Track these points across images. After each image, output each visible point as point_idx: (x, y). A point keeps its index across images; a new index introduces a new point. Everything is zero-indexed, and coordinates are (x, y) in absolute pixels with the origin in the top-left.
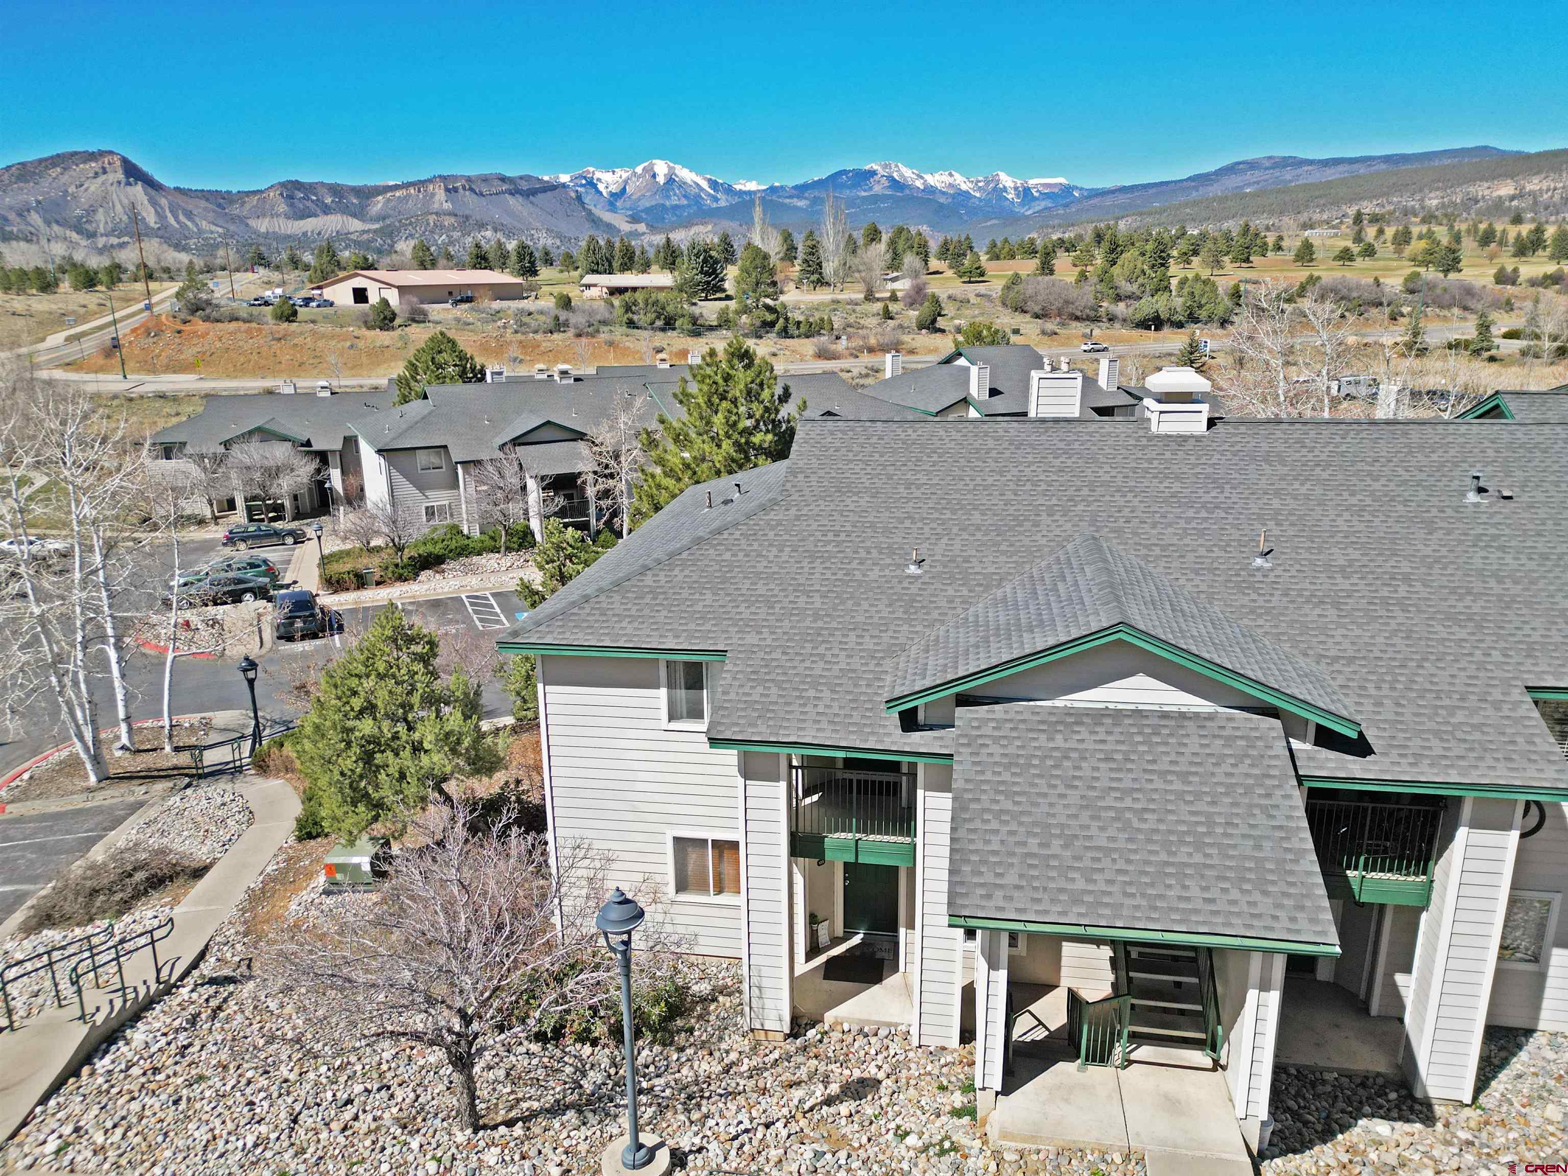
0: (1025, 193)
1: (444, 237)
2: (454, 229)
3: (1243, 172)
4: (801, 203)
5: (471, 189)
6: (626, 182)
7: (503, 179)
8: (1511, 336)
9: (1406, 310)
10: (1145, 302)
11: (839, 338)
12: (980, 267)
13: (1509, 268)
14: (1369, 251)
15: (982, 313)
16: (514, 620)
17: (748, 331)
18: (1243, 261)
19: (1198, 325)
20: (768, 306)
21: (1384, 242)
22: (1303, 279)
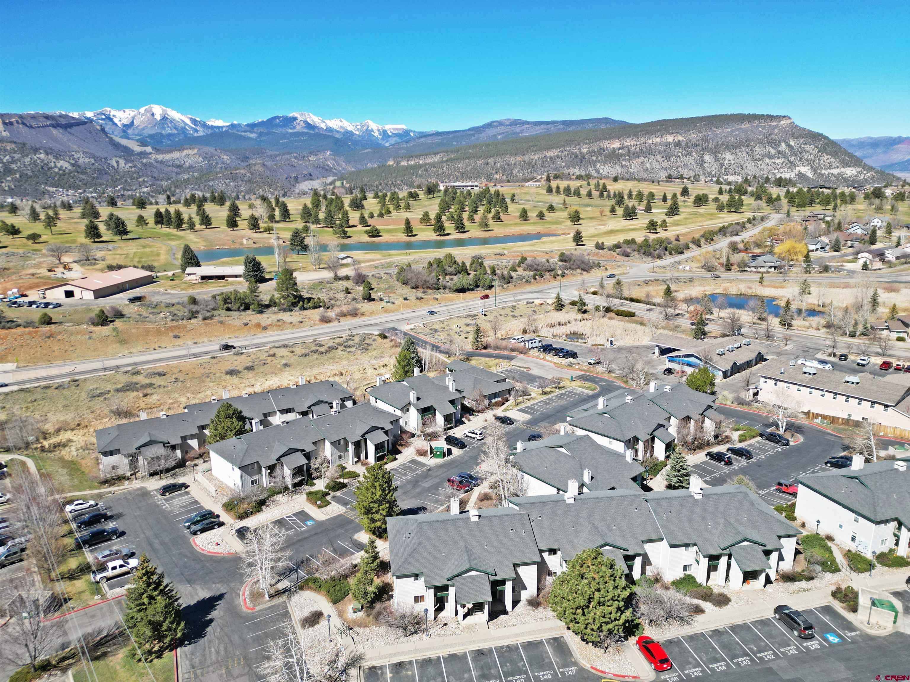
0: (384, 133)
1: (8, 157)
2: (15, 152)
3: (496, 127)
4: (253, 136)
5: (23, 124)
6: (134, 118)
7: (47, 117)
8: (595, 293)
9: (559, 272)
10: (458, 280)
11: (328, 308)
12: (377, 230)
13: (600, 242)
14: (551, 208)
15: (389, 287)
16: (307, 526)
17: (285, 307)
18: (497, 218)
19: (479, 289)
20: (294, 295)
21: (560, 192)
22: (520, 258)
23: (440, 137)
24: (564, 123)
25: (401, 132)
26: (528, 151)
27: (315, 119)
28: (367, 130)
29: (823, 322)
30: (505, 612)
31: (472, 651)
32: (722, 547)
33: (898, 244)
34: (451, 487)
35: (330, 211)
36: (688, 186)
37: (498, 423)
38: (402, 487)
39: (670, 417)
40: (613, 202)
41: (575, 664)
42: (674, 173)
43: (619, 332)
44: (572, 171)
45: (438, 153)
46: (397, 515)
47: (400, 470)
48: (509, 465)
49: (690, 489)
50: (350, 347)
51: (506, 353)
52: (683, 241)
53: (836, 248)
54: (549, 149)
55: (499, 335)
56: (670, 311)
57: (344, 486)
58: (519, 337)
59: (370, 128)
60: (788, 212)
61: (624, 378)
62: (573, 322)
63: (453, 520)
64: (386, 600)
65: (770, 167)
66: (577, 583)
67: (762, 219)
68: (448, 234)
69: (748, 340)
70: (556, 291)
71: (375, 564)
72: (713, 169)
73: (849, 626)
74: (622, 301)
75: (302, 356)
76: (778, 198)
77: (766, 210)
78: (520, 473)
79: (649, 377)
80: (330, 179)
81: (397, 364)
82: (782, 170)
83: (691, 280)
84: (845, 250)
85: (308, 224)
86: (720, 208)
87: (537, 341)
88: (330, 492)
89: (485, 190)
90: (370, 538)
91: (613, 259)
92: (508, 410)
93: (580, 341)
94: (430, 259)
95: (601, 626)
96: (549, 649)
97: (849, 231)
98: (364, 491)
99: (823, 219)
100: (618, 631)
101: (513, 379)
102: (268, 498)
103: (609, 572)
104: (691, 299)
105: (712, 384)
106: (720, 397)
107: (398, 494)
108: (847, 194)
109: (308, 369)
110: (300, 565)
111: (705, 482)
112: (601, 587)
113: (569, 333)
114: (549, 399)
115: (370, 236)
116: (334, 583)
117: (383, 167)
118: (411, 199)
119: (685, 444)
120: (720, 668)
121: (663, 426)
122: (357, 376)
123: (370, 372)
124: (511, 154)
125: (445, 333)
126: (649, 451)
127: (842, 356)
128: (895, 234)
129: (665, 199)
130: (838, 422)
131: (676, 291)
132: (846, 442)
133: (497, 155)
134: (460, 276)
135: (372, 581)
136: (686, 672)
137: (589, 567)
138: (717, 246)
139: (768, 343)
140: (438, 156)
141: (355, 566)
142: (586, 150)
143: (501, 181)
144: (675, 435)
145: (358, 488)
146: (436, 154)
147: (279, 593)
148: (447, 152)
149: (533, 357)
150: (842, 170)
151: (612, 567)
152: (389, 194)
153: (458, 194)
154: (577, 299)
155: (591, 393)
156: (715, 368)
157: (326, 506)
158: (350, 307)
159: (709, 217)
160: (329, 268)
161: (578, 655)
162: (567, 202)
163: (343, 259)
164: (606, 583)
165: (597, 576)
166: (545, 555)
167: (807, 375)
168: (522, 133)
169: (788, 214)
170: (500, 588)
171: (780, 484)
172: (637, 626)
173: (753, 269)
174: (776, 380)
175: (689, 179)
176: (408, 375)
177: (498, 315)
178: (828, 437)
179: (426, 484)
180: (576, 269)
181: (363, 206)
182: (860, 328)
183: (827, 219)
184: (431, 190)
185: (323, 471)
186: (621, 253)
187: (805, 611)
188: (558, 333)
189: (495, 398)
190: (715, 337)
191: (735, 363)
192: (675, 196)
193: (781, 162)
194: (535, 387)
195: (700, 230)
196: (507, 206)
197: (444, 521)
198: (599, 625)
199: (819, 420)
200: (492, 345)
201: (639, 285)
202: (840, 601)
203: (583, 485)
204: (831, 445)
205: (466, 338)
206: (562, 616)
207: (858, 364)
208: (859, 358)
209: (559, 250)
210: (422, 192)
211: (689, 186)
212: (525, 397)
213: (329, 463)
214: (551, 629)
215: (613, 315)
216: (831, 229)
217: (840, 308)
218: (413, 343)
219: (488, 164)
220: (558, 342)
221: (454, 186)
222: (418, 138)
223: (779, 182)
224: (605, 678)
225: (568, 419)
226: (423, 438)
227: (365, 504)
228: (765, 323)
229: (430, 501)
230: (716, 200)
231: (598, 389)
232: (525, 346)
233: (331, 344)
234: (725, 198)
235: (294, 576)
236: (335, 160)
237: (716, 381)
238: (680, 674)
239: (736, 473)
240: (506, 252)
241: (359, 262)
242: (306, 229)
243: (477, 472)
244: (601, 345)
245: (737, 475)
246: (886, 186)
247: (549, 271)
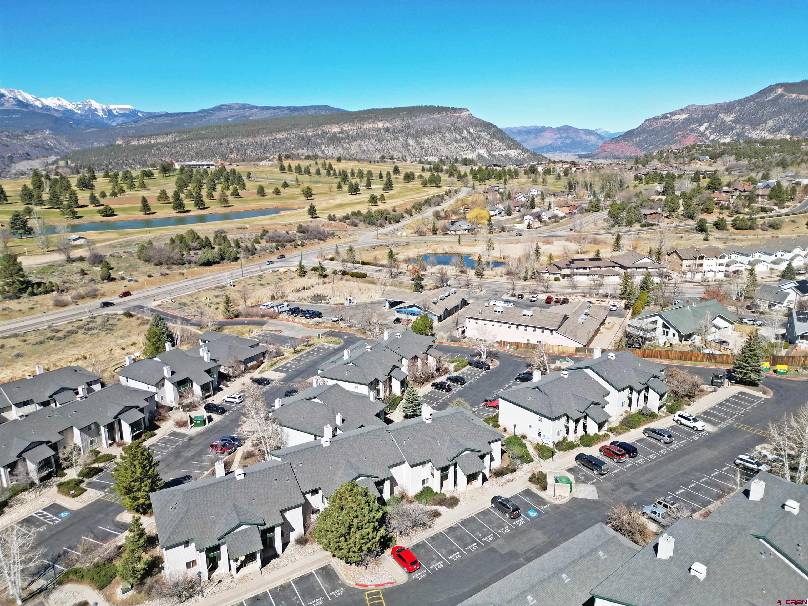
0: (109, 112)
3: (226, 110)
8: (332, 259)
9: (299, 242)
10: (202, 255)
11: (63, 291)
12: (110, 209)
13: (332, 215)
14: (286, 185)
15: (130, 265)
16: (61, 518)
17: (10, 294)
18: (236, 195)
19: (225, 261)
20: (20, 281)
21: (292, 171)
22: (262, 231)
23: (170, 118)
24: (289, 108)
25: (128, 112)
26: (258, 133)
27: (27, 97)
28: (90, 109)
29: (504, 271)
30: (277, 556)
31: (248, 599)
32: (450, 459)
33: (549, 208)
34: (214, 452)
35: (55, 192)
36: (398, 165)
37: (256, 385)
38: (163, 460)
39: (402, 359)
40: (339, 180)
41: (343, 585)
42: (386, 155)
43: (356, 291)
44: (300, 152)
45: (170, 133)
46: (161, 488)
47: (160, 444)
48: (269, 422)
49: (422, 416)
50: (92, 329)
51: (257, 319)
52: (399, 211)
53: (509, 213)
54: (279, 131)
55: (249, 303)
56: (394, 270)
57: (100, 470)
58: (269, 303)
59: (93, 108)
60: (474, 185)
61: (363, 330)
62: (316, 286)
63: (219, 482)
64: (157, 573)
65: (458, 150)
66: (338, 515)
67: (456, 192)
68: (189, 211)
69: (454, 289)
70: (298, 259)
71: (142, 540)
72: (416, 151)
73: (542, 501)
74: (355, 265)
75: (37, 344)
76: (465, 175)
77: (458, 184)
78: (280, 427)
79: (383, 327)
80: (52, 159)
81: (147, 342)
82: (466, 152)
83: (408, 244)
84: (515, 214)
85: (30, 206)
86: (424, 184)
87: (285, 305)
88: (84, 479)
89: (221, 169)
90: (134, 517)
91: (345, 229)
92: (263, 371)
93: (323, 302)
94: (172, 236)
95: (361, 547)
96: (318, 578)
97: (516, 199)
98: (123, 472)
99: (498, 191)
100: (376, 547)
101: (266, 342)
102: (10, 498)
103: (364, 499)
104: (409, 260)
105: (431, 327)
106: (438, 337)
107: (160, 469)
108: (513, 170)
109: (46, 357)
110: (56, 560)
111: (433, 408)
112: (359, 513)
113: (313, 295)
114: (301, 356)
115: (103, 216)
116: (98, 570)
117: (112, 147)
118: (145, 178)
119: (415, 379)
120: (456, 557)
121: (397, 367)
122: (103, 358)
123: (117, 352)
124: (243, 136)
125: (195, 306)
126: (388, 390)
127: (519, 295)
128: (547, 200)
129: (381, 176)
130: (521, 347)
131: (397, 254)
132: (528, 361)
133: (230, 137)
134: (205, 250)
135: (140, 558)
136: (431, 567)
137: (347, 499)
138: (425, 215)
139: (468, 290)
140: (170, 136)
141: (120, 547)
142: (311, 134)
143: (236, 161)
144: (407, 373)
145: (116, 470)
146: (167, 134)
147: (33, 595)
148: (179, 132)
149: (283, 320)
150: (508, 152)
151: (366, 494)
152: (121, 173)
153: (195, 173)
154: (317, 265)
155: (336, 346)
156: (432, 314)
157: (82, 493)
158: (88, 289)
159: (416, 191)
160: (59, 250)
161: (345, 578)
162: (299, 180)
163: (75, 240)
164: (362, 509)
165: (354, 505)
166: (309, 496)
167: (497, 313)
168: (251, 116)
169: (474, 187)
170: (269, 535)
171: (486, 401)
172: (390, 539)
173: (452, 232)
174: (477, 319)
175: (398, 159)
176: (160, 350)
177: (246, 285)
178: (516, 359)
179: (189, 453)
180: (314, 239)
181: (93, 186)
182: (530, 273)
183: (501, 190)
184: (166, 169)
185: (74, 459)
186: (350, 224)
187: (512, 497)
188: (303, 297)
189: (251, 362)
190: (430, 289)
191: (446, 309)
192: (388, 174)
193: (465, 145)
194: (287, 347)
195: (411, 202)
196: (244, 184)
197: (210, 485)
198: (359, 546)
199: (508, 347)
200: (243, 313)
201: (368, 250)
202: (535, 484)
203: (336, 428)
204: (518, 365)
205: (217, 309)
206: (327, 547)
207: (531, 301)
208: (531, 296)
209: (297, 223)
210: (157, 171)
211: (400, 165)
212: (278, 358)
213: (80, 450)
214: (319, 561)
215: (349, 277)
216: (504, 198)
217: (515, 259)
218: (161, 319)
219: (221, 144)
220: (304, 305)
221: (190, 165)
222: (146, 118)
223: (466, 162)
224: (368, 591)
225: (319, 372)
226: (181, 410)
227: (125, 485)
228: (465, 275)
229: (194, 468)
230: (421, 176)
231: (343, 343)
232: (274, 311)
233: (70, 328)
234: (427, 175)
235: (51, 573)
236: (55, 139)
237: (434, 325)
238: (427, 571)
239: (454, 397)
240: (248, 226)
241: (94, 243)
242: (29, 212)
243: (239, 434)
244: (341, 304)
245: (455, 399)
246: (538, 164)
247: (290, 242)
